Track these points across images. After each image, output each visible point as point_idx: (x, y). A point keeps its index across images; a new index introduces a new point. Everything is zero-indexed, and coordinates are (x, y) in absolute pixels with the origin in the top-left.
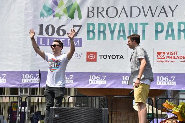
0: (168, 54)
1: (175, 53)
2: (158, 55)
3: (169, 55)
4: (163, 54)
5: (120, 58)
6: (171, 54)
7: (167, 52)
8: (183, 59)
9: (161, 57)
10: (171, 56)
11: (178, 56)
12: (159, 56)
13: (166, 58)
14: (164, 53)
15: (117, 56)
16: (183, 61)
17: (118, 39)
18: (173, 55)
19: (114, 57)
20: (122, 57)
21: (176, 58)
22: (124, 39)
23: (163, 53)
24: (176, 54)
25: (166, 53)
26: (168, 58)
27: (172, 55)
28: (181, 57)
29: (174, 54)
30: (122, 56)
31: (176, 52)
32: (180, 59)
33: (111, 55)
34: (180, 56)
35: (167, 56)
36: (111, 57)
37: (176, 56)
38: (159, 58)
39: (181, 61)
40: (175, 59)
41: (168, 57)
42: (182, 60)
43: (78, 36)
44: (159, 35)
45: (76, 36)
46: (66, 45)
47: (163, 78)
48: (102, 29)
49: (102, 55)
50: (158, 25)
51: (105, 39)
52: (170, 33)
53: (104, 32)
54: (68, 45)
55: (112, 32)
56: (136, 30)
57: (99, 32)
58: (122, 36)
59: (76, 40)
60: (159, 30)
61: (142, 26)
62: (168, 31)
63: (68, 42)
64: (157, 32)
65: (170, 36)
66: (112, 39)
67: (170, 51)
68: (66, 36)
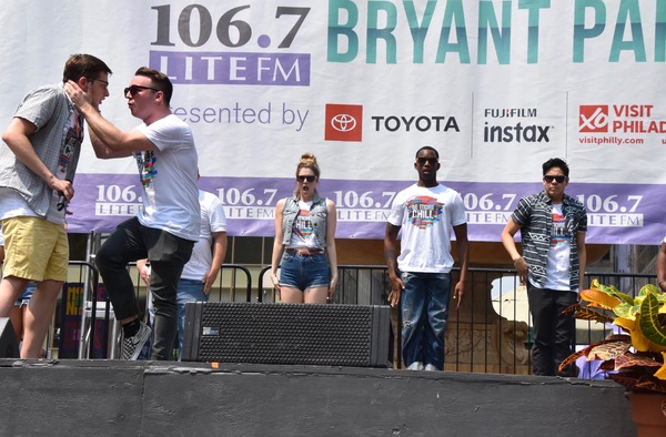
0: (619, 115)
1: (645, 110)
2: (583, 116)
3: (622, 118)
4: (602, 115)
5: (446, 130)
6: (630, 112)
7: (615, 107)
9: (592, 123)
10: (630, 120)
11: (653, 123)
12: (587, 122)
13: (611, 127)
14: (605, 109)
15: (434, 122)
17: (440, 59)
18: (638, 119)
19: (423, 124)
20: (452, 124)
21: (646, 127)
22: (461, 57)
23: (599, 110)
24: (648, 115)
25: (611, 110)
26: (620, 127)
27: (635, 119)
28: (665, 128)
29: (642, 115)
30: (452, 119)
31: (649, 107)
32: (662, 131)
33: (413, 118)
34: (662, 123)
35: (615, 123)
36: (413, 125)
37: (646, 122)
38: (586, 129)
39: (664, 142)
40: (642, 131)
41: (618, 125)
43: (296, 48)
44: (588, 42)
45: (288, 46)
46: (252, 80)
47: (598, 199)
48: (382, 23)
49: (383, 118)
50: (586, 8)
51: (392, 59)
52: (628, 36)
53: (388, 34)
54: (259, 79)
55: (419, 34)
56: (506, 26)
57: (373, 33)
58: (453, 48)
59: (287, 60)
60: (590, 24)
61: (525, 13)
62: (620, 28)
63: (260, 69)
64: (580, 32)
65: (627, 46)
66: (418, 58)
67: (626, 104)
68: (252, 46)
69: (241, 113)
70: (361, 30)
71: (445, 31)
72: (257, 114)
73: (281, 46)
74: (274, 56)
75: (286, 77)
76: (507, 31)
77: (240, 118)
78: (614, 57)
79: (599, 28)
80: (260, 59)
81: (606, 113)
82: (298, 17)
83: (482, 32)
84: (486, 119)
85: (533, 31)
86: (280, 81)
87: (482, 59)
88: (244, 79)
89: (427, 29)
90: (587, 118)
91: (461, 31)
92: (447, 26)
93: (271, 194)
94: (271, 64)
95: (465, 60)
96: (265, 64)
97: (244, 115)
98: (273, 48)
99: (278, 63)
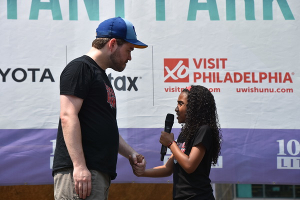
0: (198, 67)
1: (221, 63)
2: (167, 68)
3: (201, 70)
4: (184, 67)
5: (42, 80)
6: (208, 65)
7: (194, 60)
8: (245, 81)
9: (175, 74)
10: (208, 71)
11: (228, 74)
12: (171, 74)
13: (191, 78)
14: (186, 62)
15: (30, 74)
16: (245, 90)
17: (34, 16)
18: (215, 70)
19: (20, 75)
20: (47, 75)
21: (222, 78)
22: (53, 14)
23: (181, 62)
24: (224, 67)
25: (191, 63)
26: (199, 78)
27: (212, 71)
28: (238, 78)
29: (218, 67)
30: (47, 70)
31: (224, 60)
32: (236, 81)
33: (9, 70)
34: (235, 74)
35: (195, 74)
36: (9, 76)
37: (222, 73)
38: (170, 80)
39: (238, 91)
40: (218, 81)
41: (197, 76)
42: (242, 85)
58: (45, 6)
65: (203, 6)
66: (12, 14)
67: (203, 57)
81: (187, 66)
87: (73, 15)
90: (171, 70)
95: (58, 17)
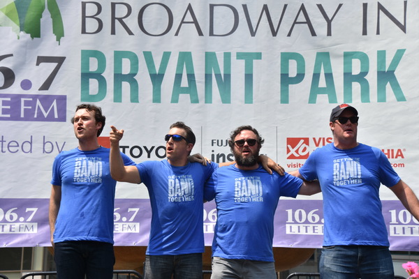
2: (289, 146)
4: (304, 145)
7: (314, 139)
9: (297, 151)
12: (293, 151)
14: (306, 141)
17: (175, 100)
19: (162, 152)
22: (191, 98)
23: (302, 141)
25: (311, 142)
33: (153, 147)
36: (153, 152)
38: (292, 157)
43: (55, 90)
44: (292, 88)
45: (47, 89)
46: (16, 117)
47: (304, 213)
48: (126, 69)
49: (128, 147)
50: (290, 60)
51: (135, 99)
52: (322, 83)
53: (131, 78)
54: (22, 116)
55: (157, 78)
56: (227, 73)
57: (119, 77)
58: (185, 91)
59: (47, 100)
60: (293, 73)
61: (242, 63)
62: (316, 77)
63: (23, 107)
64: (286, 80)
65: (322, 91)
66: (157, 99)
67: (322, 137)
68: (15, 89)
69: (5, 144)
70: (109, 75)
71: (178, 77)
72: (20, 145)
73: (41, 89)
74: (35, 97)
75: (46, 115)
76: (228, 76)
77: (5, 149)
78: (312, 99)
79: (300, 77)
80: (23, 100)
81: (308, 144)
82: (56, 64)
83: (208, 77)
84: (213, 148)
85: (249, 78)
86: (41, 118)
87: (208, 99)
88: (9, 116)
89: (163, 75)
90: (293, 148)
91: (191, 77)
92: (179, 72)
93: (32, 212)
94: (33, 104)
95: (195, 101)
96: (27, 103)
97: (8, 147)
98: (34, 91)
99: (38, 103)
